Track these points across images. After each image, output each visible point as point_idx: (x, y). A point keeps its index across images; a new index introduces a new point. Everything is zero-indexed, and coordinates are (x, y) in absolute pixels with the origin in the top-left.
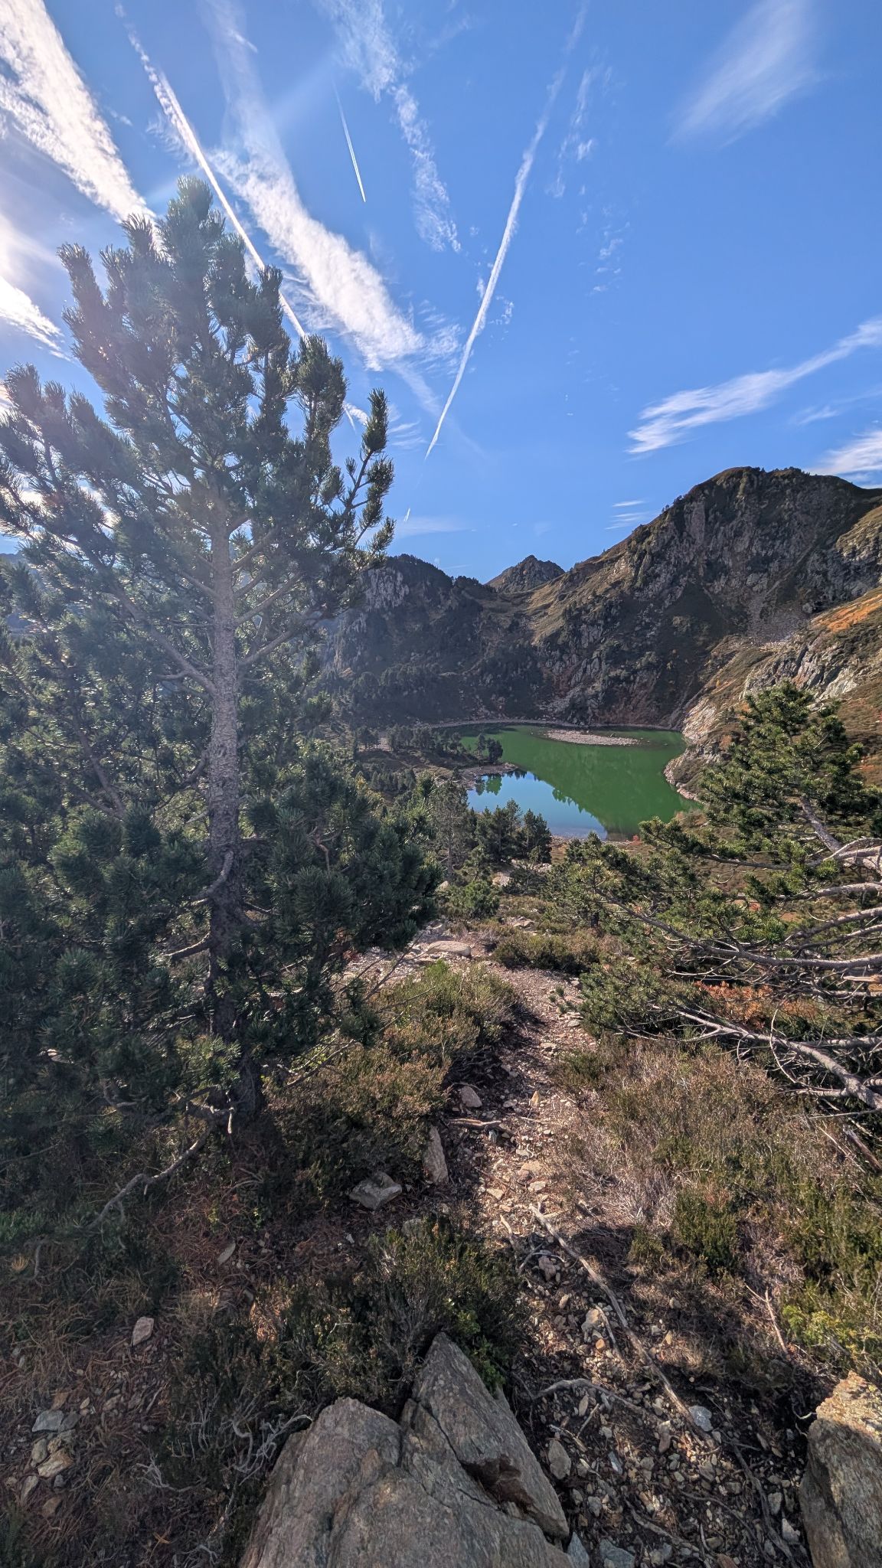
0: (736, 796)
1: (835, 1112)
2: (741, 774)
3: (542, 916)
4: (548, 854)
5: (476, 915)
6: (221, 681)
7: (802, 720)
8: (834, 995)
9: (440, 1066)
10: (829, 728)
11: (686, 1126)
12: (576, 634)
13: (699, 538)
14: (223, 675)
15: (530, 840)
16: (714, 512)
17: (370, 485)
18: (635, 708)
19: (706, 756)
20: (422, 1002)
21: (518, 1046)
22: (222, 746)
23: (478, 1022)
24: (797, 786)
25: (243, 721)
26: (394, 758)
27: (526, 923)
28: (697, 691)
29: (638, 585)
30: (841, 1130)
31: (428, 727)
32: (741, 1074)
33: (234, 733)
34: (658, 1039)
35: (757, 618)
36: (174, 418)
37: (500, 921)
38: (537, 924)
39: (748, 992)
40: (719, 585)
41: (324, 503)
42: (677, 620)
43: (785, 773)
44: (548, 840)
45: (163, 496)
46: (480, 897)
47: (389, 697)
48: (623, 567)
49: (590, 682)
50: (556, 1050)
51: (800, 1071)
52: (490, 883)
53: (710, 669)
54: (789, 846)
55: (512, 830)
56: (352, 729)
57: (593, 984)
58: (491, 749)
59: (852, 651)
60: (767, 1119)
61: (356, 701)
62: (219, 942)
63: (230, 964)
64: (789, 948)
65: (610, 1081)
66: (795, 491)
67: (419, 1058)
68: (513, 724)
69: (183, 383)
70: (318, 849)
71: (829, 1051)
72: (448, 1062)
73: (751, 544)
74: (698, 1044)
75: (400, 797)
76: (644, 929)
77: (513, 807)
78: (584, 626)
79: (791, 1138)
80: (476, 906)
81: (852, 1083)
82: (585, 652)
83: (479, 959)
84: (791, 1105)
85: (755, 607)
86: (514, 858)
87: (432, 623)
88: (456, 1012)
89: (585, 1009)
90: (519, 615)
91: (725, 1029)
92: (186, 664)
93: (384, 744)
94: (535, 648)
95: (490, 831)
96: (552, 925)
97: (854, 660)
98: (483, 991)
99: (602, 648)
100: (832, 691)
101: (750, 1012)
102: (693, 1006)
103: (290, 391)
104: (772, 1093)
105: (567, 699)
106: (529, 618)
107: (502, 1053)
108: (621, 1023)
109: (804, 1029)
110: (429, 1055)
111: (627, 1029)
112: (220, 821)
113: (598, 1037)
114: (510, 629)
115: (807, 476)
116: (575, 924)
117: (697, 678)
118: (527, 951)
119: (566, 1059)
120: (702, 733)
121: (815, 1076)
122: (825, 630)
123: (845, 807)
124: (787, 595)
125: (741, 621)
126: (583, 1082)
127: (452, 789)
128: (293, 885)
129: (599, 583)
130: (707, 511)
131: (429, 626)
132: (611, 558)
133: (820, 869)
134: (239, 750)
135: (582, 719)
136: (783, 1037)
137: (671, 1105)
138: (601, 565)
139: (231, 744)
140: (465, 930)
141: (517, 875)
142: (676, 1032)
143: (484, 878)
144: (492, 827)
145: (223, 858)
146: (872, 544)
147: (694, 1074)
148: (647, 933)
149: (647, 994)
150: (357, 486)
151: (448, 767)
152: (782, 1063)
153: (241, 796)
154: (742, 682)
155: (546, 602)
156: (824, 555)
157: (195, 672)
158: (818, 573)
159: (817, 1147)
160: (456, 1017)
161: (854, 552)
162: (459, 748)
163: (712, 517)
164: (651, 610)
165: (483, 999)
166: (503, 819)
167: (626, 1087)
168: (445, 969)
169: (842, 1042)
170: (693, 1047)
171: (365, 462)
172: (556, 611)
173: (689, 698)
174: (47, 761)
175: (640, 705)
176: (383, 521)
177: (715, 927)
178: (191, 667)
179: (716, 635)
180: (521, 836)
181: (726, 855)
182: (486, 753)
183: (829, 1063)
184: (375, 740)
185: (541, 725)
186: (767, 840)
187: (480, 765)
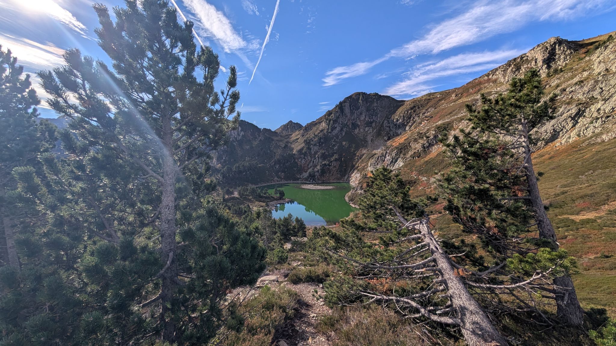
0: (372, 207)
1: (419, 323)
2: (372, 199)
3: (305, 260)
4: (305, 234)
5: (279, 262)
6: (167, 178)
7: (390, 179)
8: (412, 278)
9: (270, 334)
10: (398, 181)
11: (369, 340)
12: (309, 148)
13: (349, 115)
14: (167, 175)
15: (298, 228)
16: (353, 106)
17: (230, 99)
18: (332, 175)
19: (358, 191)
20: (260, 306)
21: (301, 317)
22: (167, 205)
23: (284, 311)
24: (391, 202)
25: (177, 194)
26: (240, 200)
27: (299, 263)
28: (353, 168)
29: (329, 131)
30: (421, 330)
31: (254, 186)
32: (386, 314)
33: (173, 199)
34: (355, 305)
35: (370, 142)
36: (146, 73)
37: (289, 264)
38: (303, 263)
39: (383, 280)
40: (357, 131)
41: (211, 105)
42: (344, 143)
43: (387, 197)
44: (305, 228)
45: (139, 102)
46: (280, 255)
47: (237, 175)
48: (323, 125)
49: (315, 166)
50: (316, 317)
51: (405, 309)
52: (283, 248)
53: (356, 160)
54: (391, 224)
55: (290, 225)
56: (222, 189)
57: (328, 286)
58: (280, 194)
59: (401, 152)
60: (396, 331)
61: (223, 177)
62: (166, 295)
63: (173, 305)
64: (396, 262)
65: (339, 327)
66: (377, 100)
67: (260, 332)
68: (288, 183)
69: (150, 59)
70: (214, 247)
71: (413, 299)
72: (273, 331)
73: (365, 117)
74: (369, 305)
75: (244, 216)
76: (345, 261)
77: (290, 216)
78: (312, 146)
79: (406, 337)
80: (279, 259)
81: (423, 310)
82: (313, 155)
83: (282, 282)
84: (403, 323)
85: (369, 138)
86: (292, 236)
87: (254, 146)
88: (275, 308)
89: (326, 297)
90: (288, 142)
91: (378, 297)
92: (150, 172)
93: (236, 194)
94: (294, 154)
95: (282, 227)
96: (310, 263)
97: (402, 156)
98: (285, 296)
99: (319, 154)
100: (396, 166)
101: (385, 288)
102: (365, 289)
103: (198, 64)
104: (397, 320)
105: (308, 173)
106: (291, 143)
107: (295, 322)
108: (340, 301)
109: (404, 292)
110: (265, 330)
111: (343, 303)
112: (167, 239)
113: (332, 308)
114: (285, 147)
115: (380, 95)
116: (318, 261)
117: (353, 163)
118: (301, 276)
119: (321, 320)
120: (356, 183)
121: (410, 310)
122: (392, 145)
123: (407, 208)
124: (379, 134)
125: (365, 143)
126: (328, 329)
127: (265, 211)
128: (203, 265)
129: (316, 130)
130: (350, 106)
131: (253, 147)
132: (319, 121)
133: (402, 231)
134: (176, 206)
135: (314, 180)
136: (398, 297)
137: (362, 332)
138: (316, 124)
139: (172, 204)
140: (275, 270)
141: (294, 243)
142: (360, 301)
143: (281, 247)
144: (283, 225)
145: (168, 255)
146: (402, 118)
147: (369, 317)
148: (346, 262)
149: (349, 287)
150: (226, 100)
151: (263, 202)
152: (399, 307)
153: (176, 226)
154: (368, 164)
155: (297, 138)
156: (388, 121)
157: (155, 174)
158: (387, 127)
159: (414, 338)
160: (275, 310)
161: (397, 120)
162: (267, 194)
163: (352, 108)
164: (335, 140)
165: (286, 300)
166: (287, 221)
167: (345, 328)
168: (269, 289)
169: (417, 295)
170: (367, 306)
171: (228, 91)
172: (302, 140)
173: (351, 170)
174: (77, 219)
175: (334, 174)
176: (236, 112)
177: (370, 257)
178: (153, 172)
179: (357, 148)
180: (294, 228)
181: (371, 229)
182: (278, 195)
183: (414, 304)
184: (232, 193)
185: (299, 183)
186: (383, 223)
187: (276, 200)
